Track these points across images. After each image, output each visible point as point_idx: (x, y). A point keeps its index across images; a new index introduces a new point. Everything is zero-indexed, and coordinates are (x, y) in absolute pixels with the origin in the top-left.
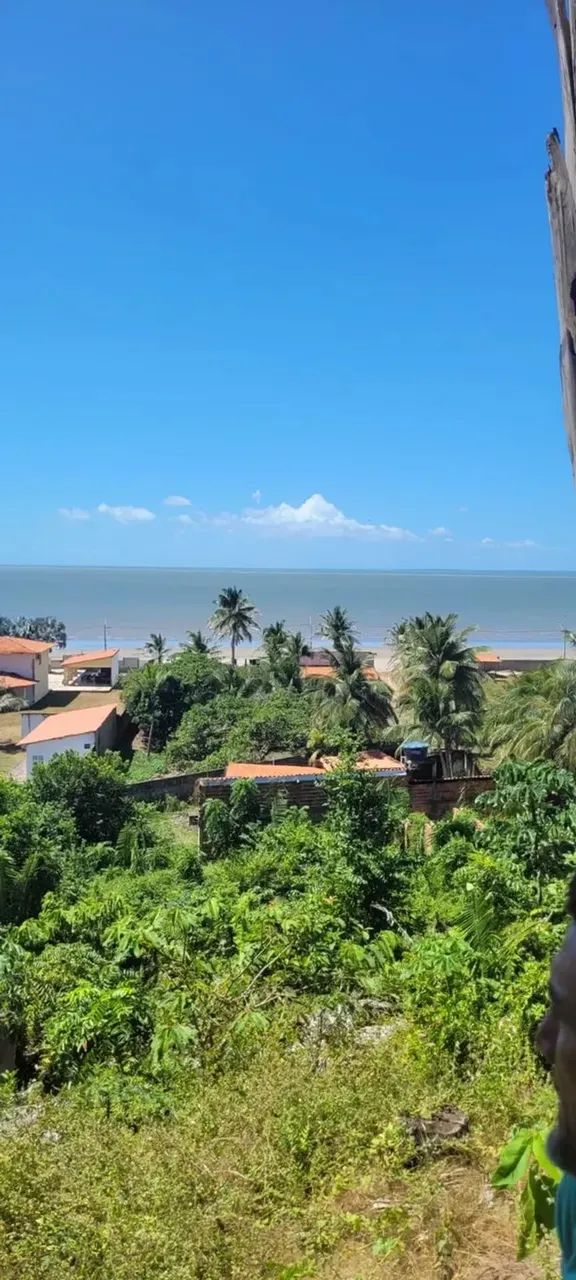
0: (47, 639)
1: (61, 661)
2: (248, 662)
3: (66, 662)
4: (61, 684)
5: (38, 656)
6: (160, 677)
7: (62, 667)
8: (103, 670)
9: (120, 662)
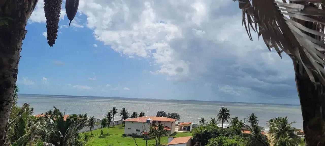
0: (175, 118)
1: (178, 124)
2: (227, 127)
3: (179, 125)
4: (178, 130)
5: (173, 122)
6: (203, 131)
7: (178, 126)
8: (188, 127)
9: (192, 125)
